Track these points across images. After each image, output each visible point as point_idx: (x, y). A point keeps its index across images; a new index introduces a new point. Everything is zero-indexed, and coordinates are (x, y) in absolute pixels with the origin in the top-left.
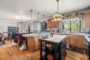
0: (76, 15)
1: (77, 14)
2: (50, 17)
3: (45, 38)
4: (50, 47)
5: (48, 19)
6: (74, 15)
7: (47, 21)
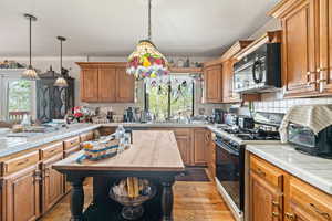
0: (184, 66)
1: (187, 65)
2: (94, 55)
3: (103, 158)
4: (137, 194)
5: (84, 59)
6: (181, 64)
7: (78, 68)
